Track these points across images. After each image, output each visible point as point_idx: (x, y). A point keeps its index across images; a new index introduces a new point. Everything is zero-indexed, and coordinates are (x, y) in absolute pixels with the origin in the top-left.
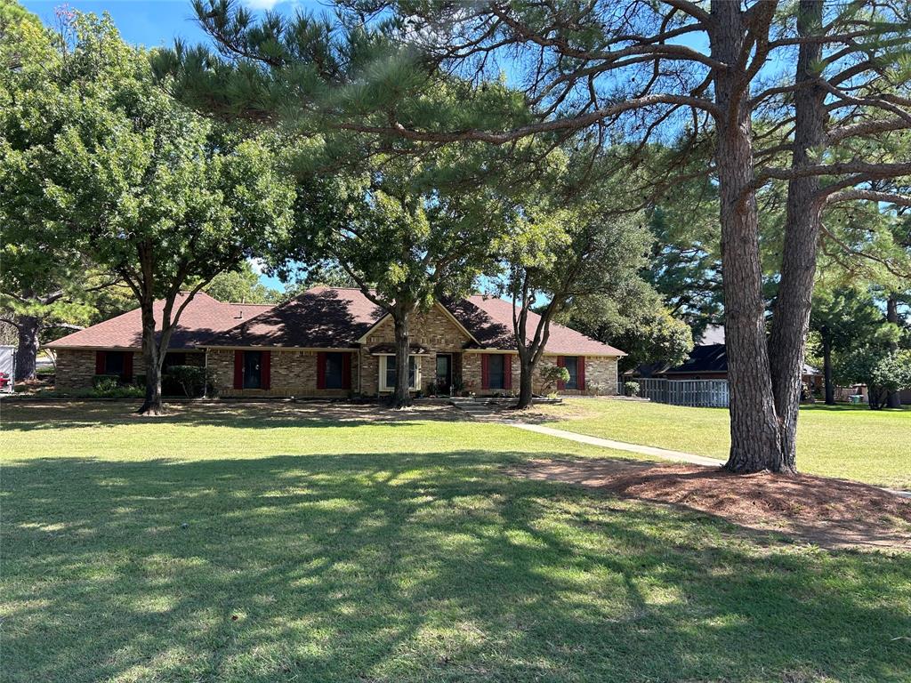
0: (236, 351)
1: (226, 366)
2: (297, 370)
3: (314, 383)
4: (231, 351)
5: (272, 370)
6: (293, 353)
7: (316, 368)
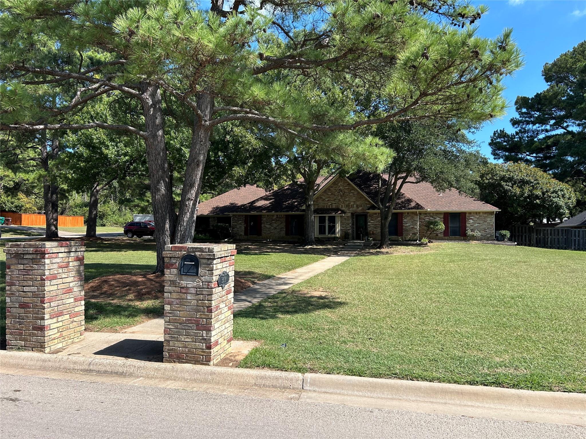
0: (245, 215)
1: (240, 224)
2: (275, 225)
3: (284, 232)
4: (243, 216)
5: (263, 225)
6: (273, 216)
7: (284, 224)
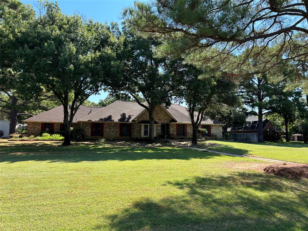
1: (88, 128)
2: (112, 130)
3: (119, 134)
4: (90, 123)
5: (104, 130)
6: (112, 124)
7: (119, 129)
